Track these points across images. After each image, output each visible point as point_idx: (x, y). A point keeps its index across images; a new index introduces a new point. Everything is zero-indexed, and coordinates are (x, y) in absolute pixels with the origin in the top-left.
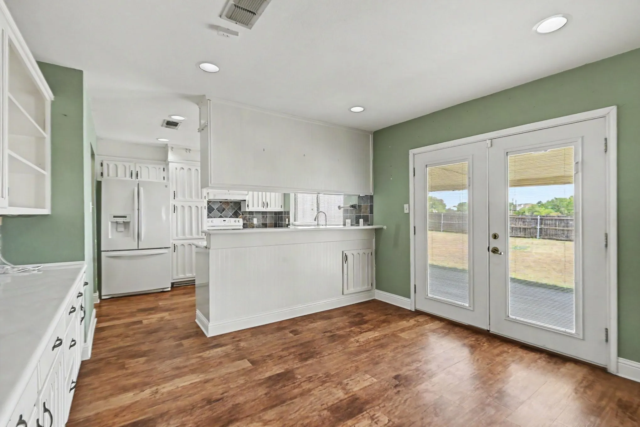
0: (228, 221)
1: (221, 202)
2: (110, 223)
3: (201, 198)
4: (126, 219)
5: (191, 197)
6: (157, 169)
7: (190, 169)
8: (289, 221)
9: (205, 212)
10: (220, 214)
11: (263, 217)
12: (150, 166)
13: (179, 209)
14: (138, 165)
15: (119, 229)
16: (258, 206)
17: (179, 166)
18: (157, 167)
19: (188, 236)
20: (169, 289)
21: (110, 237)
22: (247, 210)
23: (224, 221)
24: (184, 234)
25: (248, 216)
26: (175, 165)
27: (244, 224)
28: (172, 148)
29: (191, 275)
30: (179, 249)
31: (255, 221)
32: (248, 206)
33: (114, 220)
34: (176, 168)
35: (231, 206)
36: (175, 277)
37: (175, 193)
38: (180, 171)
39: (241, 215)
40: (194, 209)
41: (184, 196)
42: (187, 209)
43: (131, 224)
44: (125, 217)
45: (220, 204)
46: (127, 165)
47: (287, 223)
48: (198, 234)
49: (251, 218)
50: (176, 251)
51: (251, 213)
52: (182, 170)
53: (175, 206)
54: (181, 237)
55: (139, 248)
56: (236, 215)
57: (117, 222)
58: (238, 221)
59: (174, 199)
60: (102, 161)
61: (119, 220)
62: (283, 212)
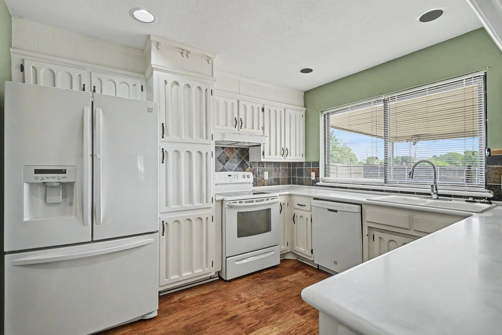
0: (235, 177)
1: (223, 148)
2: (26, 187)
3: (207, 139)
4: (64, 178)
5: (191, 136)
6: (131, 86)
7: (188, 86)
8: (317, 175)
9: (212, 161)
10: (223, 166)
11: (275, 170)
12: (118, 80)
13: (171, 156)
14: (95, 76)
15: (52, 199)
16: (276, 155)
17: (171, 78)
18: (131, 82)
19: (186, 205)
20: (155, 314)
21: (26, 219)
22: (262, 160)
23: (229, 176)
24: (179, 202)
25: (258, 168)
26: (164, 76)
27: (255, 180)
28: (158, 43)
29: (190, 273)
30: (172, 229)
31: (266, 176)
32: (263, 154)
33: (37, 178)
34: (165, 81)
35: (237, 155)
36: (164, 281)
37: (165, 127)
38: (172, 87)
39: (249, 168)
40: (195, 156)
41: (179, 134)
42: (183, 155)
43: (77, 188)
44: (63, 172)
45: (223, 151)
46: (75, 74)
47: (313, 178)
48: (201, 201)
49: (260, 171)
50: (165, 234)
51: (261, 164)
52: (176, 86)
53: (164, 151)
54: (174, 207)
55: (94, 240)
56: (243, 167)
57: (44, 183)
58: (248, 177)
59: (163, 137)
60: (23, 60)
61: (48, 178)
62: (303, 163)
